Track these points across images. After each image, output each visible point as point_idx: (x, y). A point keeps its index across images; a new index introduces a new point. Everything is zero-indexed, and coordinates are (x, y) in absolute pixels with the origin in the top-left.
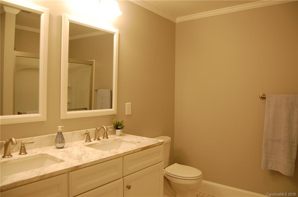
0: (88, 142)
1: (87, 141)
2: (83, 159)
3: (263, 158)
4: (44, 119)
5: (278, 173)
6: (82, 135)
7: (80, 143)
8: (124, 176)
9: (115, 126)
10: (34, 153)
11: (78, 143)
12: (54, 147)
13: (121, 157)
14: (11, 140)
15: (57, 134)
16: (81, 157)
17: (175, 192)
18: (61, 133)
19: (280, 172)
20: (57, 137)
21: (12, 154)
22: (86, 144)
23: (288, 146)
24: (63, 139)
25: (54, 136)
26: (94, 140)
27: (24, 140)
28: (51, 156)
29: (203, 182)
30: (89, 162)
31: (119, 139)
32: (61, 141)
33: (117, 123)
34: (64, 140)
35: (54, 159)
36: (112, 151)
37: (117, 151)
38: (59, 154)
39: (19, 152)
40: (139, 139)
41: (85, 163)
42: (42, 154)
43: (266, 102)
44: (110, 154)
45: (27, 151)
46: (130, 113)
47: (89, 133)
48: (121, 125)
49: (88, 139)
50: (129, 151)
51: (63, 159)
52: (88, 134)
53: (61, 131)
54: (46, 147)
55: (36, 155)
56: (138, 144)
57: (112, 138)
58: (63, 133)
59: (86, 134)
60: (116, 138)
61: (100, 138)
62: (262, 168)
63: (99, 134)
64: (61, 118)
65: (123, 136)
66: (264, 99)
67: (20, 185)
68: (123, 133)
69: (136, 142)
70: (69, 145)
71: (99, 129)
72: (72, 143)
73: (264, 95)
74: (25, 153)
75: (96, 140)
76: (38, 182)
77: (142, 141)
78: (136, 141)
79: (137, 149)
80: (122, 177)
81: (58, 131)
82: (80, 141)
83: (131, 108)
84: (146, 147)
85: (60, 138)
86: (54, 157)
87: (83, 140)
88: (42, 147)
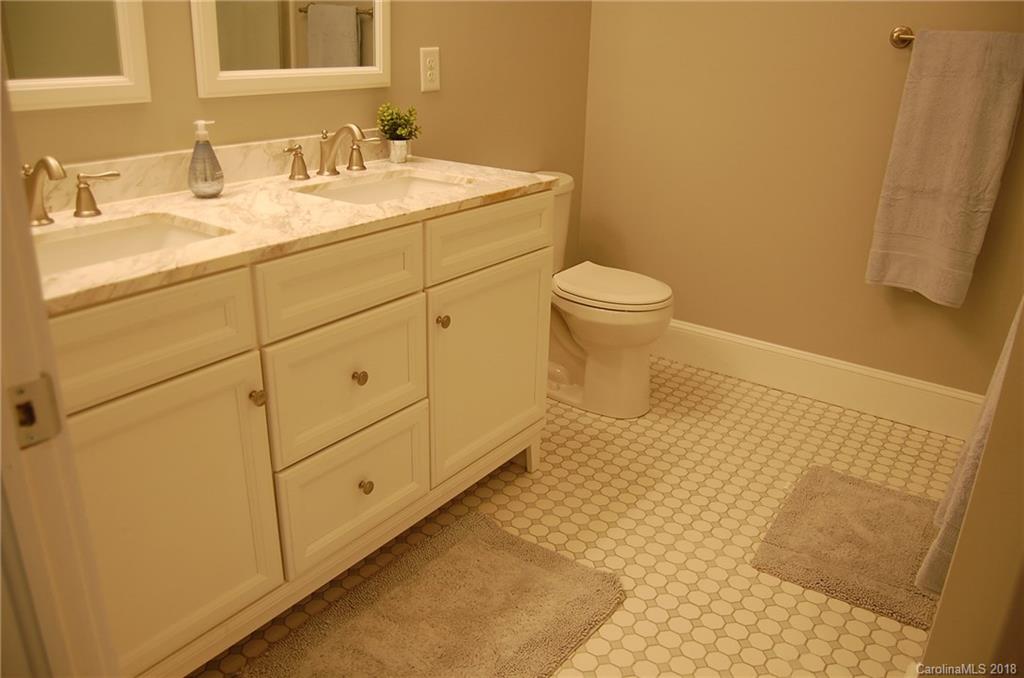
0: (299, 179)
1: (296, 177)
2: (293, 226)
3: (872, 250)
4: (144, 95)
5: (916, 297)
6: (276, 157)
7: (271, 182)
8: (429, 285)
9: (386, 128)
10: (124, 212)
11: (267, 183)
12: (189, 193)
13: (417, 222)
14: (43, 165)
15: (192, 151)
16: (287, 220)
17: (582, 350)
18: (207, 145)
19: (924, 294)
20: (194, 159)
21: (50, 215)
22: (292, 186)
23: (963, 210)
24: (216, 166)
25: (182, 157)
26: (320, 173)
27: (85, 168)
28: (186, 221)
29: (672, 324)
30: (315, 233)
31: (402, 172)
32: (208, 172)
33: (395, 116)
34: (220, 169)
35: (195, 229)
36: (385, 204)
37: (402, 206)
38: (209, 213)
39: (75, 210)
40: (472, 172)
41: (304, 236)
42: (150, 214)
43: (910, 57)
44: (381, 211)
45: (99, 207)
46: (436, 85)
47: (300, 147)
48: (408, 123)
49: (300, 169)
50: (443, 206)
51: (226, 228)
52: (296, 152)
53: (208, 139)
54: (161, 195)
55: (133, 218)
56: (470, 185)
57: (378, 168)
58: (214, 148)
59: (290, 150)
60: (393, 170)
61: (338, 168)
62: (868, 282)
63: (333, 153)
64: (202, 95)
65: (416, 164)
66: (905, 47)
67: (104, 297)
68: (413, 154)
69: (462, 179)
70: (235, 189)
71: (334, 138)
72: (246, 182)
73: (908, 31)
74: (93, 212)
75: (326, 173)
76: (162, 291)
77: (482, 179)
78: (461, 176)
79: (467, 200)
80: (422, 287)
81: (197, 139)
82: (271, 178)
83: (438, 68)
84: (499, 194)
85: (204, 162)
86: (197, 224)
87: (278, 174)
88: (146, 195)
